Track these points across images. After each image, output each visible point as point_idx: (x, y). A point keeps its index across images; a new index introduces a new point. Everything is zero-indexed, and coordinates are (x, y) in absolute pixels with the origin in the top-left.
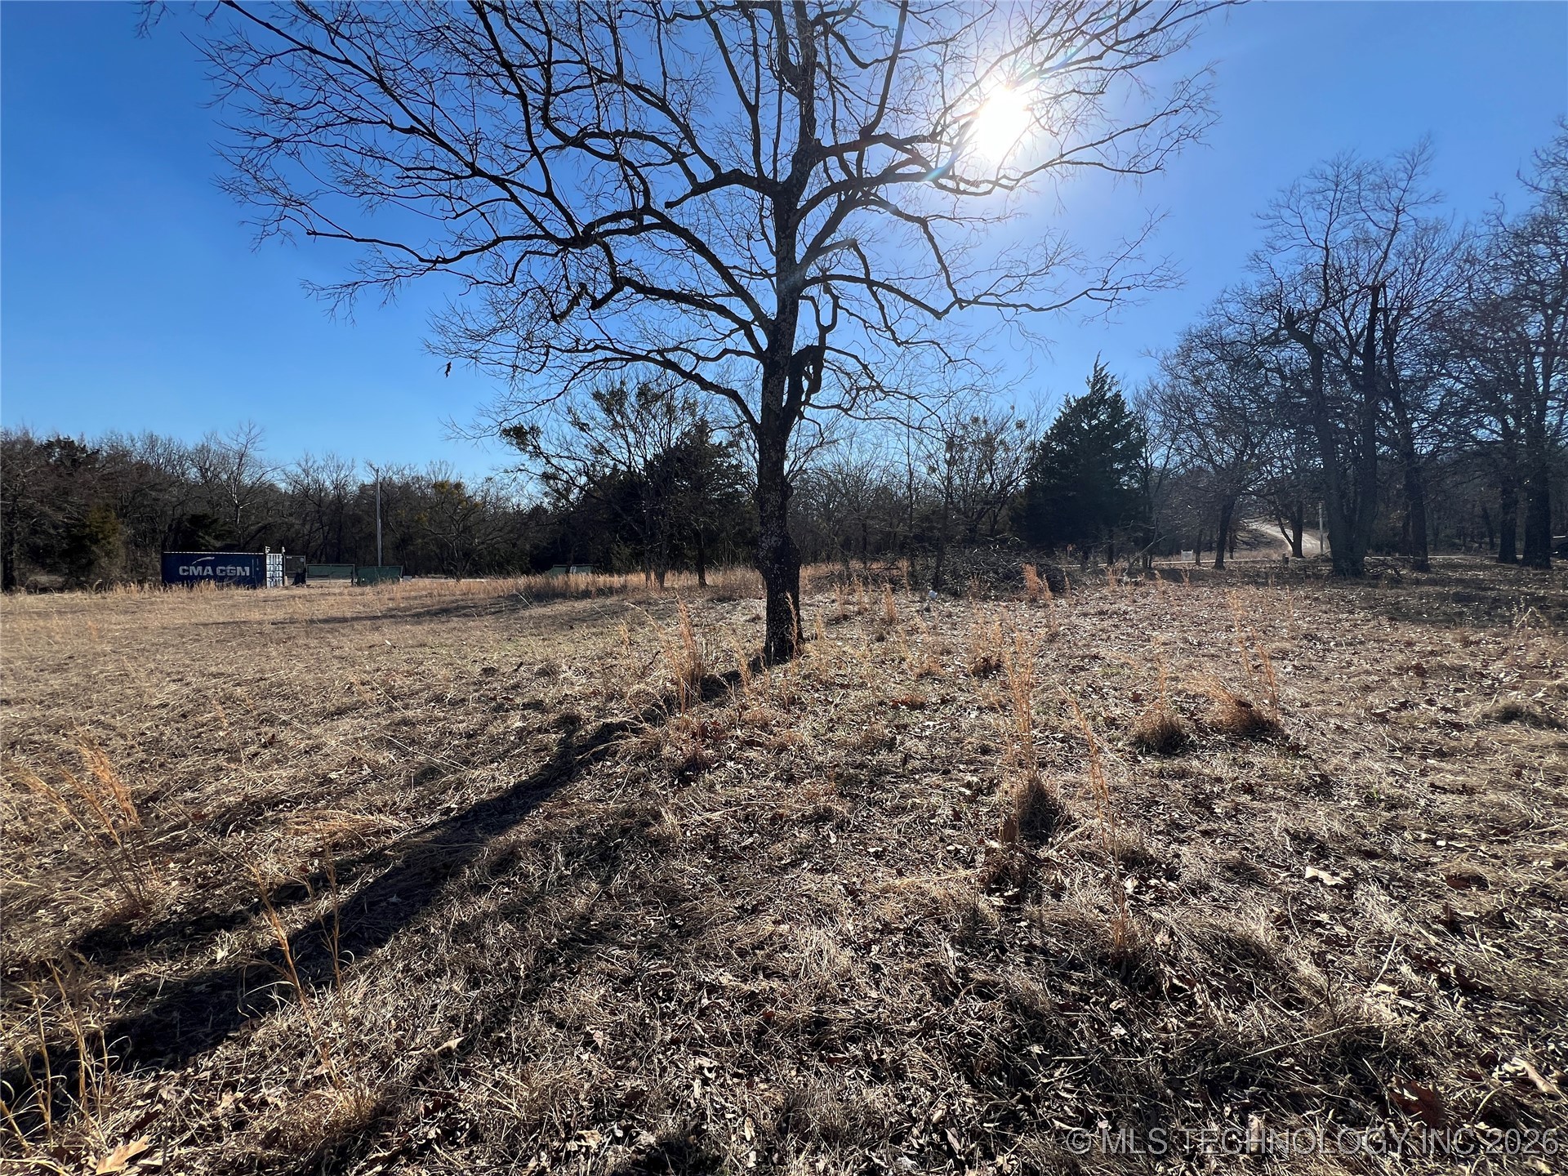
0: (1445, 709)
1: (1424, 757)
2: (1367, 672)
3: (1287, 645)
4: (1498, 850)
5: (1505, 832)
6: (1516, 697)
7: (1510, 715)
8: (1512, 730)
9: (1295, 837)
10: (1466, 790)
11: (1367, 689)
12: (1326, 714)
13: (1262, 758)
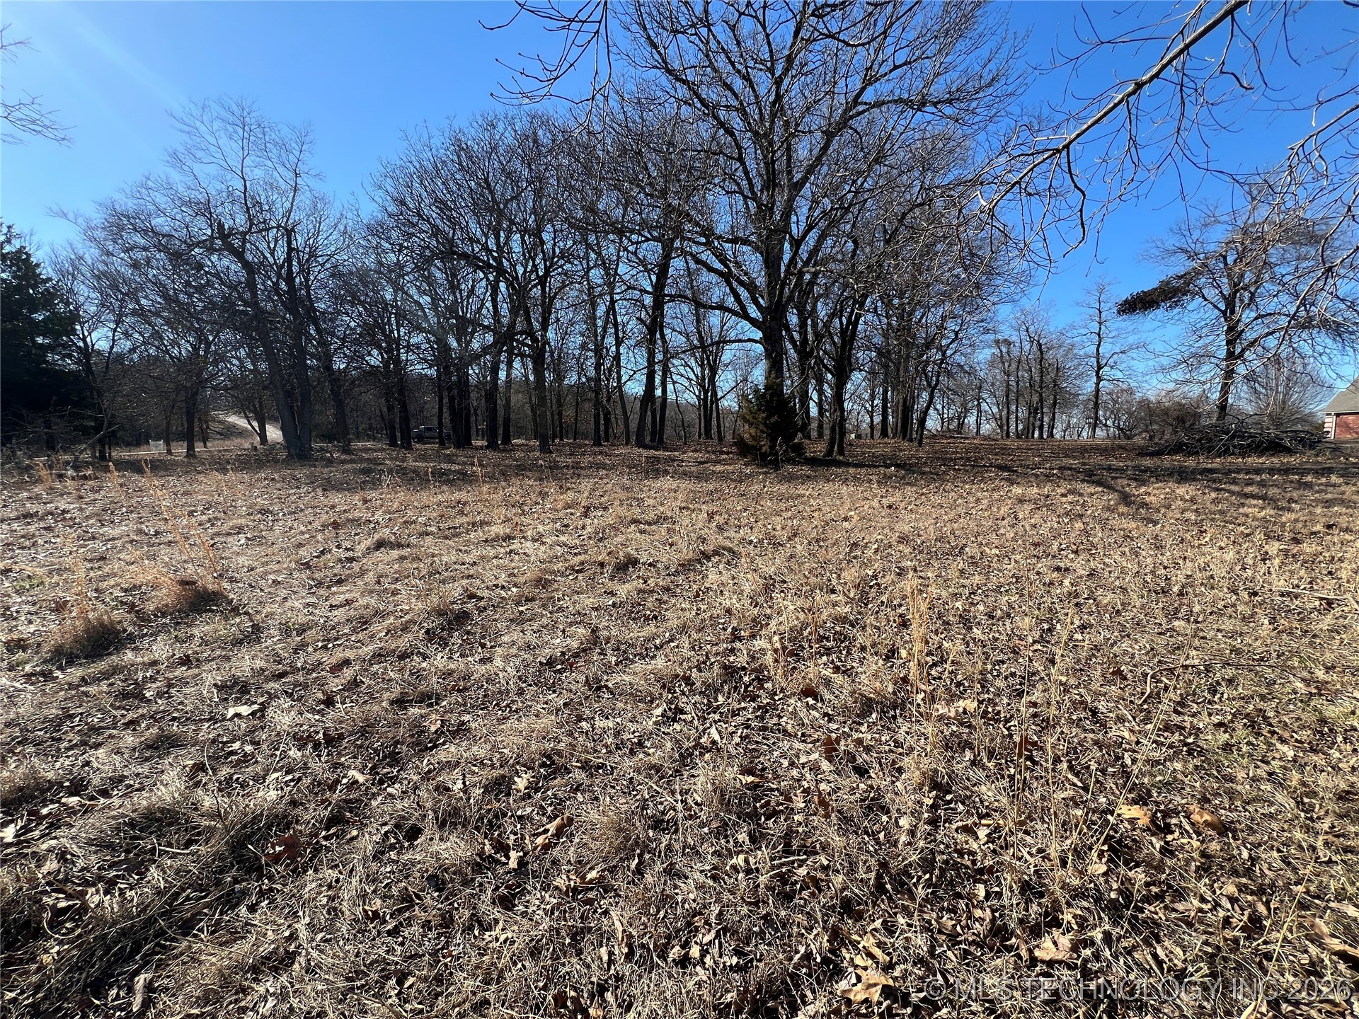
0: (347, 549)
1: (329, 587)
2: (302, 533)
3: (243, 521)
4: (360, 636)
5: (366, 623)
6: (385, 533)
7: (380, 545)
8: (381, 555)
9: (220, 688)
10: (348, 603)
11: (300, 545)
12: (266, 573)
13: (206, 627)
